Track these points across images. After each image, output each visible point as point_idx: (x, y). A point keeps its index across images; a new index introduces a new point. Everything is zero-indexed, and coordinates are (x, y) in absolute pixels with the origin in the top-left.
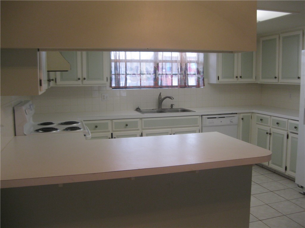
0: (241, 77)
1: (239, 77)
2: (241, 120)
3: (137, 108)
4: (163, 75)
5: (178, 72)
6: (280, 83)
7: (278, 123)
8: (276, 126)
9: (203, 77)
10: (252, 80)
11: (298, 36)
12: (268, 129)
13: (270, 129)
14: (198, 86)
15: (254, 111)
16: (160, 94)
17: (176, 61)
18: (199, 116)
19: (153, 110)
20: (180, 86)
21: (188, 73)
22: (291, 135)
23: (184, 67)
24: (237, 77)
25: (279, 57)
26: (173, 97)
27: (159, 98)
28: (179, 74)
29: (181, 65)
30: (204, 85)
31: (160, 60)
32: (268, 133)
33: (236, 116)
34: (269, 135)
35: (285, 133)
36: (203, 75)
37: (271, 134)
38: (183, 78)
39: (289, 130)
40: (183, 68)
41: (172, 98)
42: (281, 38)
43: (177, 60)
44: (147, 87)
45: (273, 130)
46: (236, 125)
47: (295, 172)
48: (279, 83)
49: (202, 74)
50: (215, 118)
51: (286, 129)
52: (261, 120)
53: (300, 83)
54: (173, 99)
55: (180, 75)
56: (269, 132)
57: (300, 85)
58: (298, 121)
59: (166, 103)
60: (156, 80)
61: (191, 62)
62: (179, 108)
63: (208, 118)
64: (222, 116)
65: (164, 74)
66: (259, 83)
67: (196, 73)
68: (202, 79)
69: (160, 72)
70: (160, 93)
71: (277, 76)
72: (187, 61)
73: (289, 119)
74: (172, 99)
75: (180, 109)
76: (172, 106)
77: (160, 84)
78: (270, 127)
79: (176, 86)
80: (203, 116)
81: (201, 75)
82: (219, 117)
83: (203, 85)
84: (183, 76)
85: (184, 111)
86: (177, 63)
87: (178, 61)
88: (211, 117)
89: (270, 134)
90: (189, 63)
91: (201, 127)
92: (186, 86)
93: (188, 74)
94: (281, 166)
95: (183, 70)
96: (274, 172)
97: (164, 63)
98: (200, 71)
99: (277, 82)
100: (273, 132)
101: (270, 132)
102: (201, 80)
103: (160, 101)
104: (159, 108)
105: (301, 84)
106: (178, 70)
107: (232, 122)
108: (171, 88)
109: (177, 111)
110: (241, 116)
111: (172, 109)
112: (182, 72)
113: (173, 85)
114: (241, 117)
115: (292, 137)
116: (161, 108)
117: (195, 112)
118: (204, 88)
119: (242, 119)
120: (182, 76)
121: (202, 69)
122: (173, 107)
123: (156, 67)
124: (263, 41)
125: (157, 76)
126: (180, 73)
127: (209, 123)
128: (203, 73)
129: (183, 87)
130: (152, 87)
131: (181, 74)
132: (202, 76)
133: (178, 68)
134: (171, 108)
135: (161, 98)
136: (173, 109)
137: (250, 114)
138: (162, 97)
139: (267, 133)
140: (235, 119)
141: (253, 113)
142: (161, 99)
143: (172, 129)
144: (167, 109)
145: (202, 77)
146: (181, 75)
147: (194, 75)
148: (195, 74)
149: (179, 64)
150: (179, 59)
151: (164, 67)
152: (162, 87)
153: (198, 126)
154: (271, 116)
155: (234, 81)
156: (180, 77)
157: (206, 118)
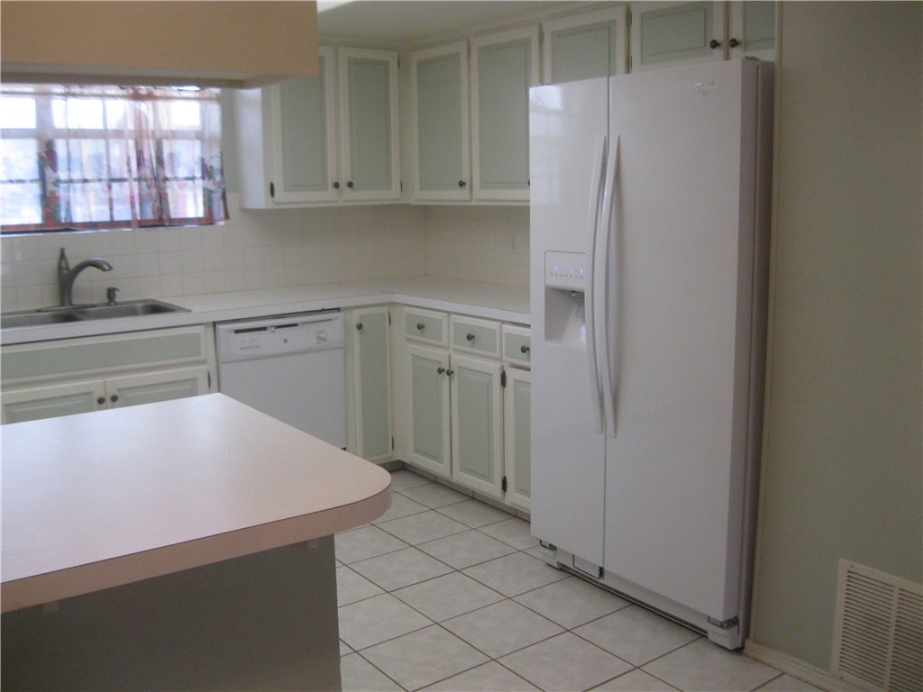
0: (350, 185)
1: (343, 185)
2: (355, 331)
4: (71, 185)
5: (130, 171)
6: (478, 200)
7: (470, 337)
8: (466, 346)
9: (223, 186)
10: (391, 195)
11: (525, 44)
12: (440, 356)
13: (450, 356)
14: (209, 219)
15: (397, 298)
16: (62, 256)
17: (119, 134)
18: (203, 327)
19: (39, 311)
20: (140, 222)
21: (168, 175)
22: (512, 375)
23: (150, 152)
24: (337, 185)
25: (470, 114)
26: (110, 263)
27: (60, 268)
28: (135, 180)
29: (139, 148)
30: (227, 217)
31: (60, 130)
32: (444, 370)
33: (336, 319)
34: (447, 377)
35: (494, 368)
36: (223, 181)
37: (453, 372)
38: (150, 194)
39: (504, 358)
40: (146, 156)
41: (107, 268)
42: (474, 54)
43: (122, 128)
44: (12, 230)
45: (461, 360)
46: (340, 348)
47: (527, 493)
48: (474, 203)
49: (218, 178)
50: (265, 329)
51: (497, 355)
52: (420, 327)
53: (529, 201)
54: (110, 268)
55: (136, 184)
56: (447, 368)
57: (528, 207)
58: (528, 326)
59: (89, 286)
60: (49, 202)
61: (174, 135)
62: (138, 302)
63: (237, 332)
64: (286, 322)
65: (77, 181)
66: (412, 202)
67: (198, 174)
68: (220, 194)
69: (63, 175)
70: (62, 251)
71: (465, 178)
72: (161, 131)
73: (503, 322)
74: (104, 270)
75: (140, 305)
76: (111, 293)
77: (66, 219)
78: (448, 349)
79: (127, 224)
80: (220, 327)
81: (214, 180)
82: (278, 327)
83: (222, 214)
84: (149, 187)
85: (156, 309)
86: (123, 141)
87: (126, 133)
88: (248, 326)
89: (450, 373)
90: (167, 138)
91: (213, 364)
92: (160, 219)
93: (166, 179)
94: (488, 478)
95: (147, 163)
96: (472, 497)
97: (73, 142)
98: (211, 167)
99: (468, 198)
100: (459, 367)
101: (450, 366)
102: (217, 196)
103: (66, 278)
104: (62, 304)
105: (532, 204)
106: (129, 164)
107: (324, 339)
108: (105, 231)
109: (130, 311)
110: (355, 317)
111: (112, 305)
112: (143, 171)
113: (117, 218)
114: (355, 322)
115: (516, 381)
116: (71, 304)
117: (190, 311)
118: (226, 225)
119: (360, 327)
120: (144, 184)
121: (219, 160)
122: (114, 296)
123: (44, 155)
124: (421, 64)
125: (50, 187)
126: (135, 175)
127: (241, 349)
128: (222, 174)
129: (149, 224)
130: (33, 229)
131: (139, 179)
132: (219, 183)
133: (129, 159)
134: (107, 300)
135: (67, 268)
136: (116, 304)
137: (384, 310)
138: (73, 264)
139: (440, 371)
140: (334, 329)
141: (393, 304)
142: (66, 272)
143: (107, 380)
144: (94, 306)
145: (220, 187)
146: (140, 184)
147: (190, 182)
148: (192, 178)
149: (131, 143)
150: (131, 126)
151: (74, 155)
152: (70, 227)
153: (203, 362)
154: (449, 313)
155: (328, 197)
156: (136, 192)
157: (230, 331)
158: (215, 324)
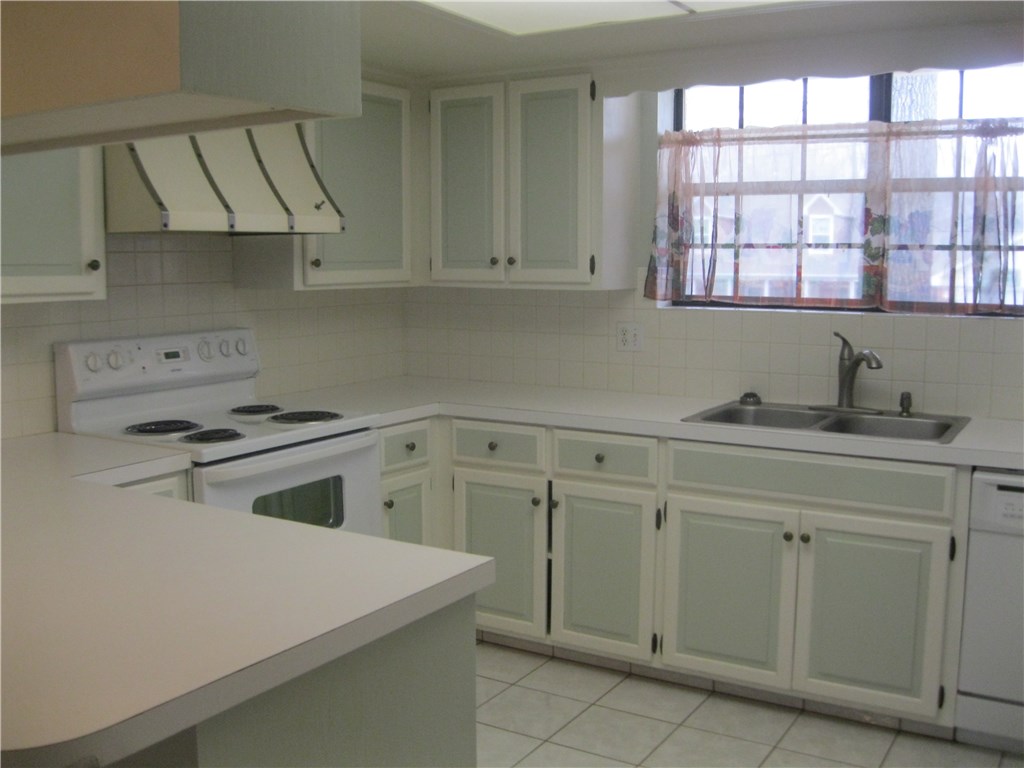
3: (748, 395)
16: (845, 343)
18: (953, 469)
27: (842, 358)
41: (874, 365)
54: (879, 366)
63: (1002, 488)
74: (870, 367)
76: (905, 400)
80: (979, 474)
103: (845, 372)
104: (840, 404)
116: (851, 405)
127: (1005, 515)
134: (900, 410)
136: (909, 415)
142: (847, 364)
144: (879, 413)
152: (879, 307)
153: (945, 521)
157: (991, 484)
158: (974, 469)
